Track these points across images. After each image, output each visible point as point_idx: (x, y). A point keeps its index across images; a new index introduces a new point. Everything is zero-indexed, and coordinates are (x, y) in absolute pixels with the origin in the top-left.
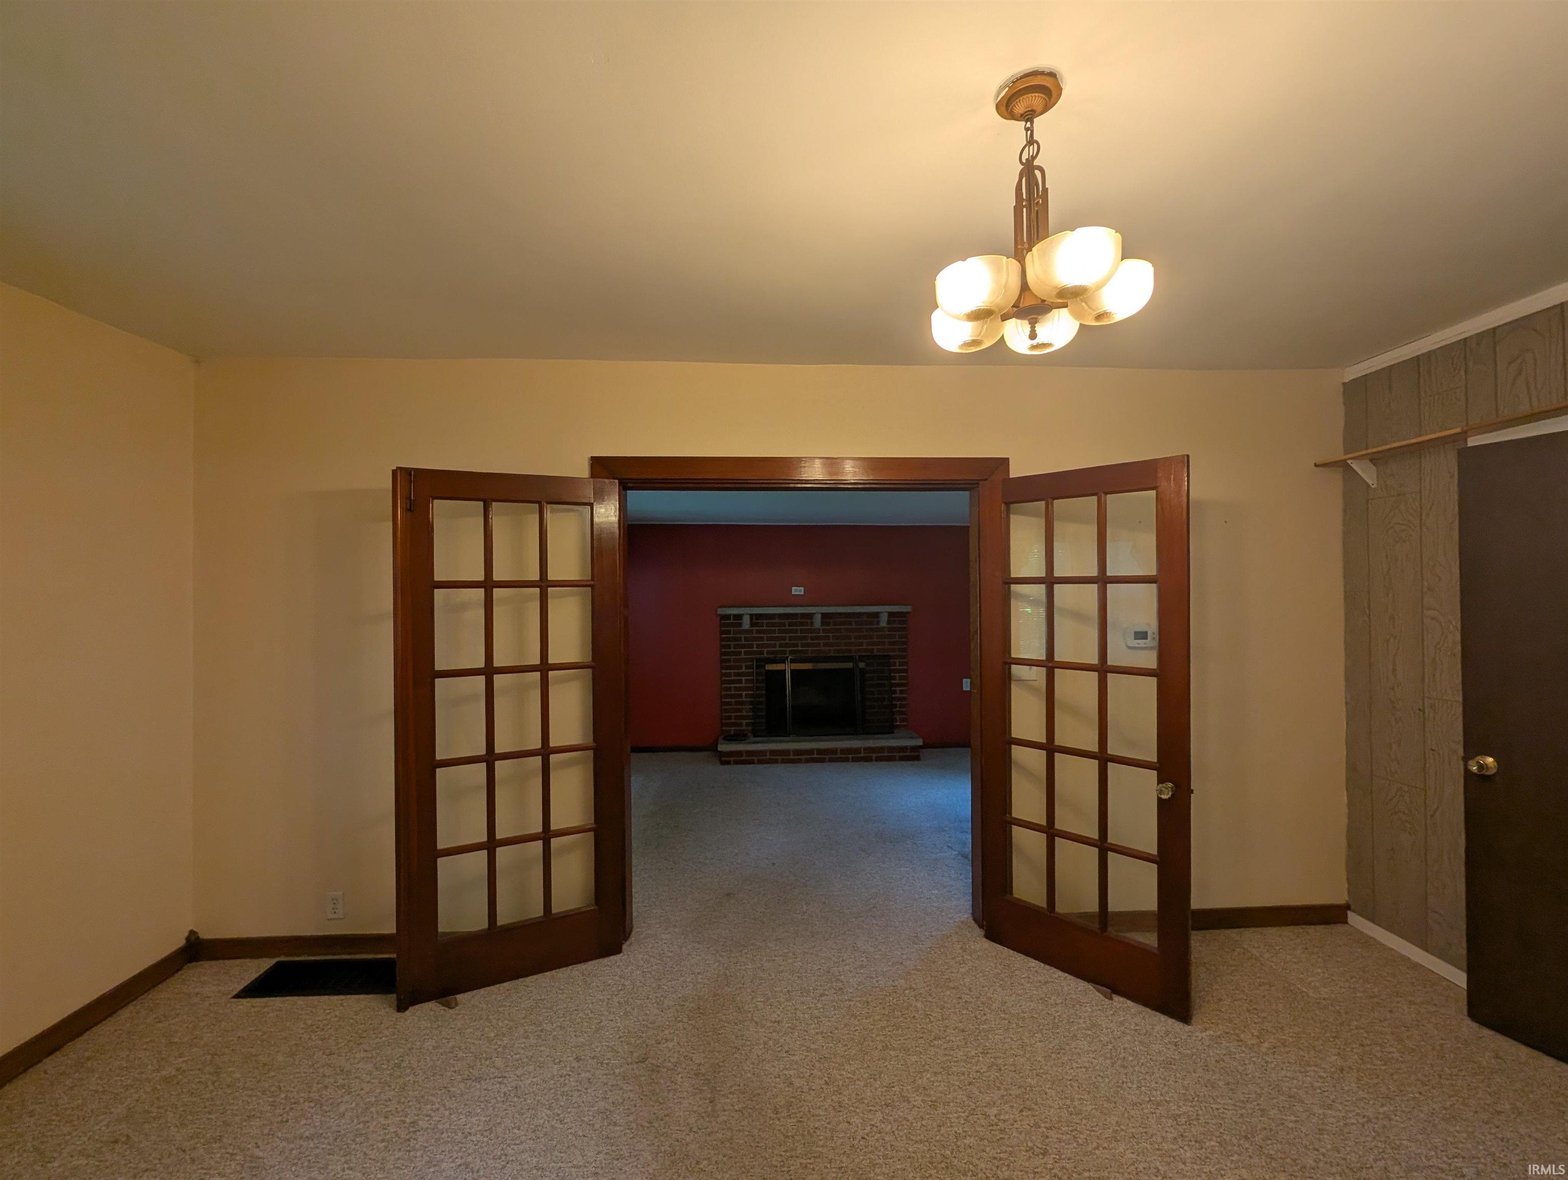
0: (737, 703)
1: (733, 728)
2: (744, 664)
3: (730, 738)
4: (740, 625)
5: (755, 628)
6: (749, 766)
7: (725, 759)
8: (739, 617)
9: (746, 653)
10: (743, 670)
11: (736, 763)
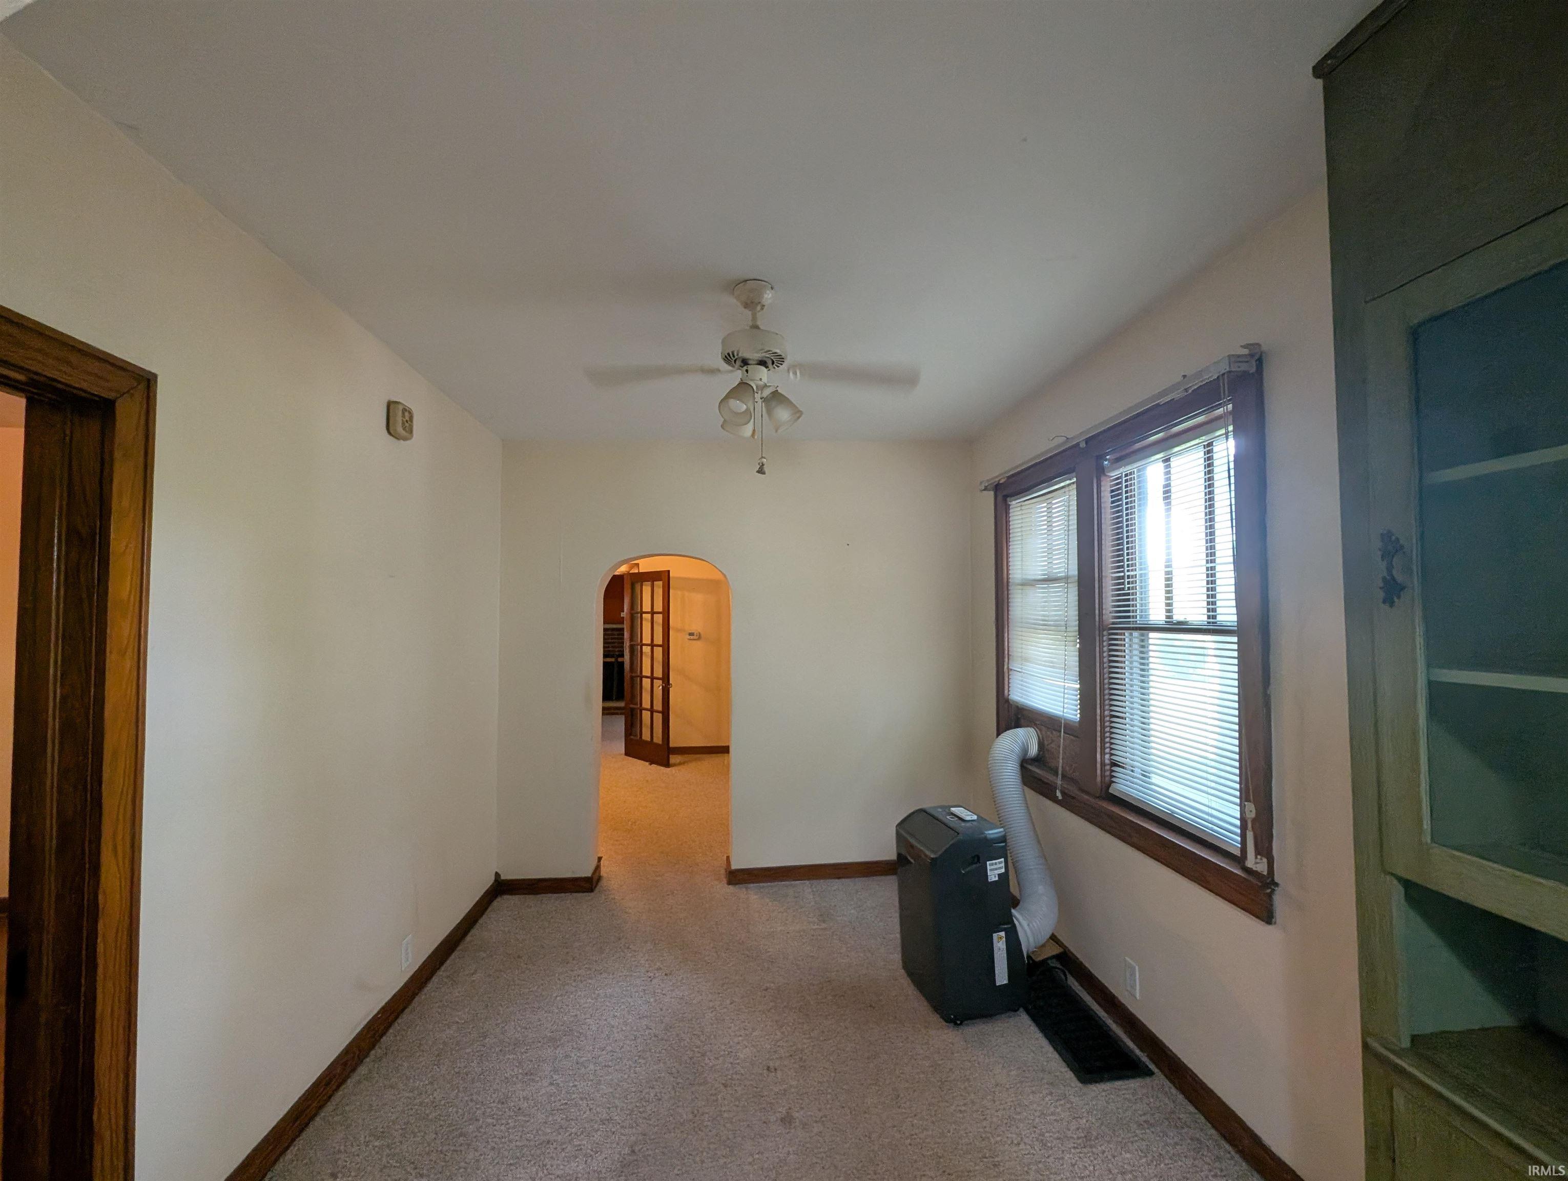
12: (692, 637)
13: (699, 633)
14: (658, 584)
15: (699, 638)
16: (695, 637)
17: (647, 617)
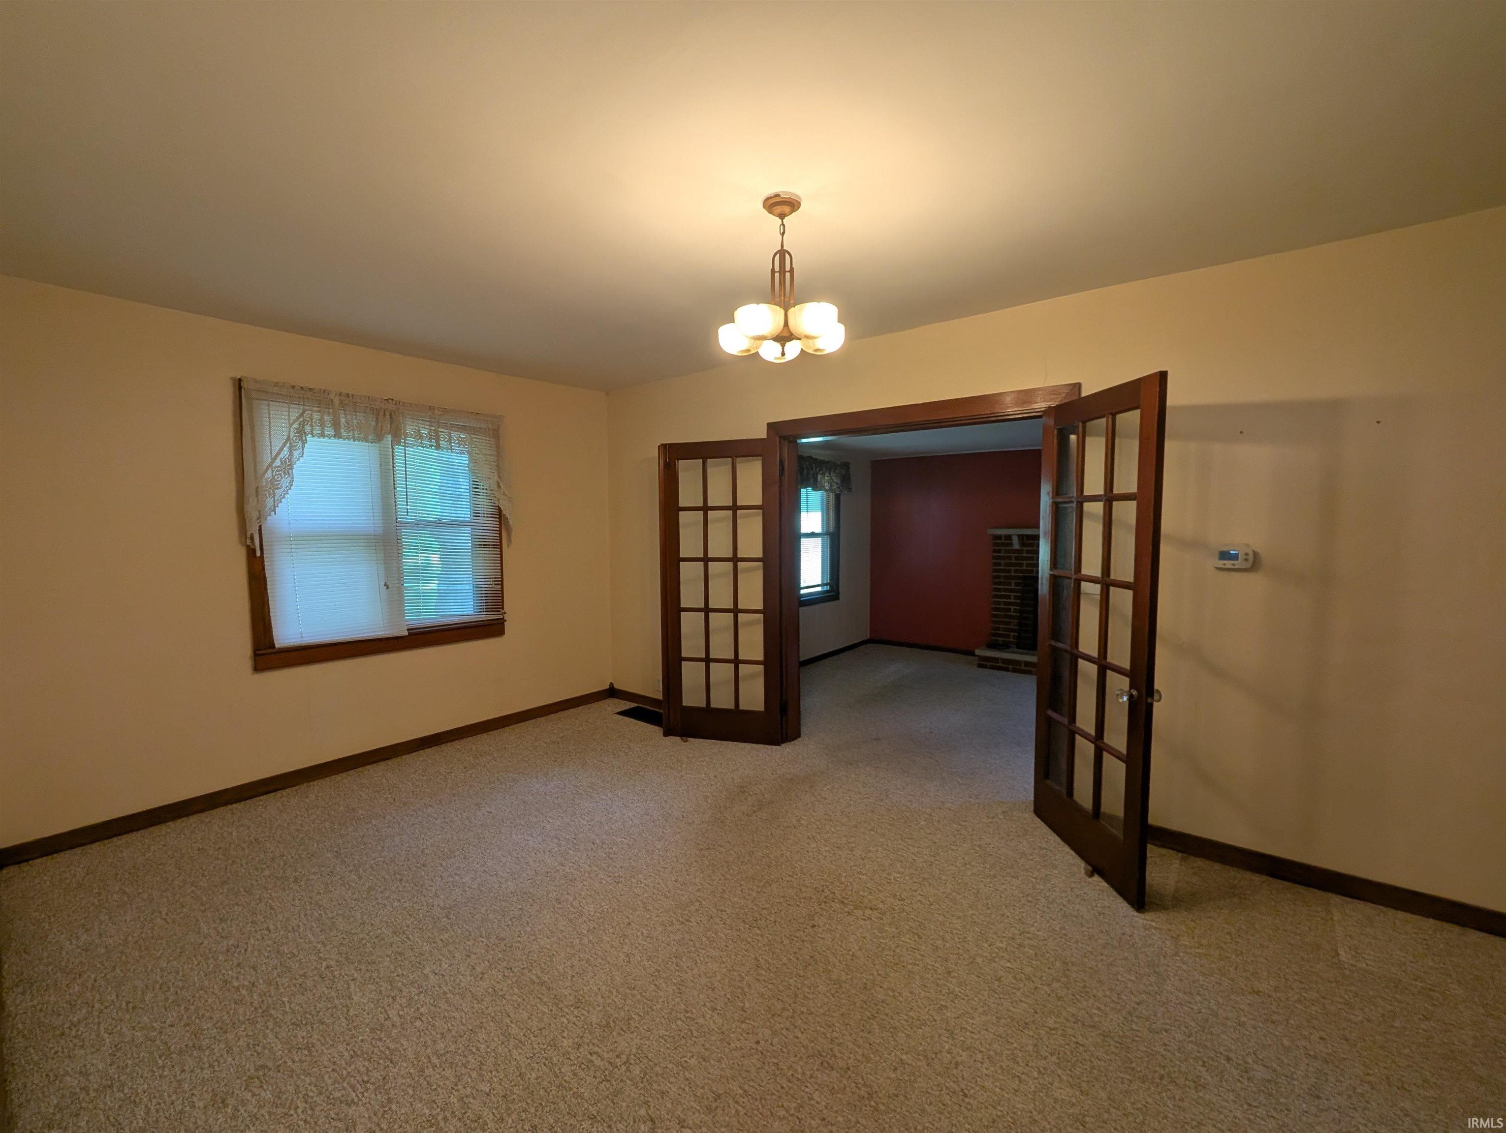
0: (1006, 616)
1: (1000, 639)
2: (1013, 582)
3: (992, 646)
4: (1011, 544)
5: (1025, 549)
6: (1004, 673)
7: (985, 663)
8: (1009, 537)
9: (1016, 571)
10: (1013, 587)
11: (992, 668)
12: (1228, 564)
13: (1255, 554)
14: (1130, 420)
15: (1254, 563)
16: (1238, 564)
17: (1095, 509)
